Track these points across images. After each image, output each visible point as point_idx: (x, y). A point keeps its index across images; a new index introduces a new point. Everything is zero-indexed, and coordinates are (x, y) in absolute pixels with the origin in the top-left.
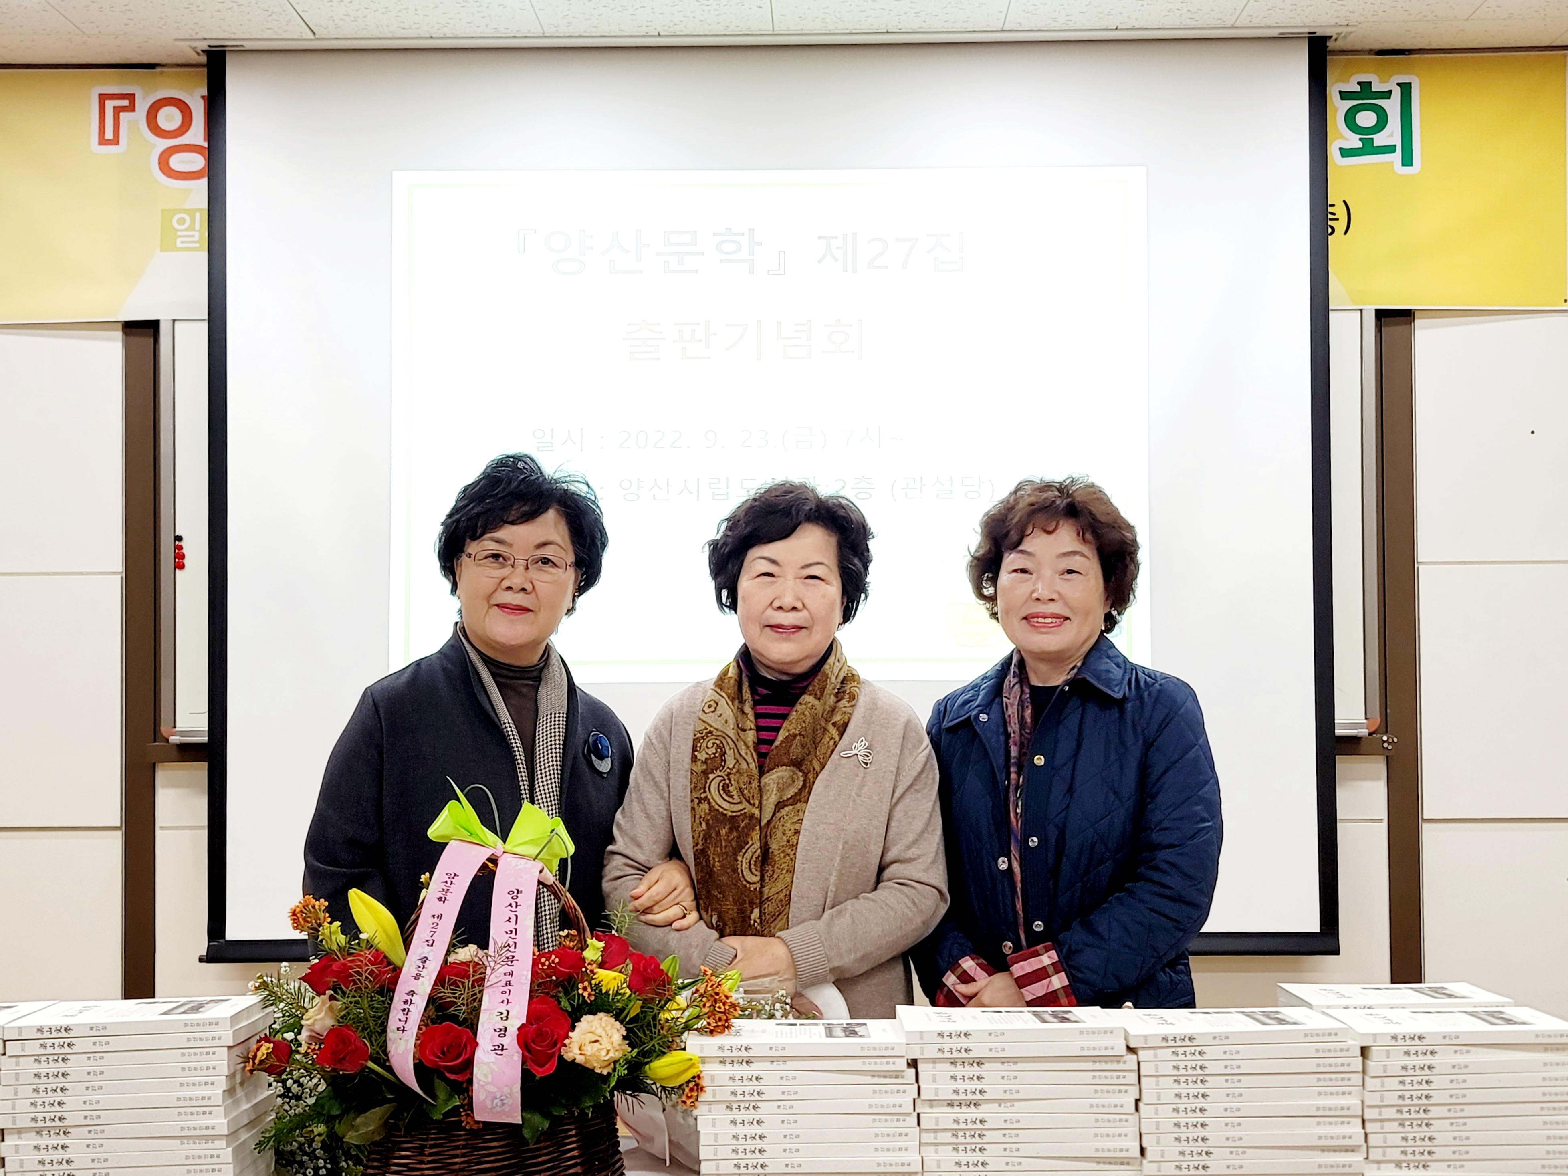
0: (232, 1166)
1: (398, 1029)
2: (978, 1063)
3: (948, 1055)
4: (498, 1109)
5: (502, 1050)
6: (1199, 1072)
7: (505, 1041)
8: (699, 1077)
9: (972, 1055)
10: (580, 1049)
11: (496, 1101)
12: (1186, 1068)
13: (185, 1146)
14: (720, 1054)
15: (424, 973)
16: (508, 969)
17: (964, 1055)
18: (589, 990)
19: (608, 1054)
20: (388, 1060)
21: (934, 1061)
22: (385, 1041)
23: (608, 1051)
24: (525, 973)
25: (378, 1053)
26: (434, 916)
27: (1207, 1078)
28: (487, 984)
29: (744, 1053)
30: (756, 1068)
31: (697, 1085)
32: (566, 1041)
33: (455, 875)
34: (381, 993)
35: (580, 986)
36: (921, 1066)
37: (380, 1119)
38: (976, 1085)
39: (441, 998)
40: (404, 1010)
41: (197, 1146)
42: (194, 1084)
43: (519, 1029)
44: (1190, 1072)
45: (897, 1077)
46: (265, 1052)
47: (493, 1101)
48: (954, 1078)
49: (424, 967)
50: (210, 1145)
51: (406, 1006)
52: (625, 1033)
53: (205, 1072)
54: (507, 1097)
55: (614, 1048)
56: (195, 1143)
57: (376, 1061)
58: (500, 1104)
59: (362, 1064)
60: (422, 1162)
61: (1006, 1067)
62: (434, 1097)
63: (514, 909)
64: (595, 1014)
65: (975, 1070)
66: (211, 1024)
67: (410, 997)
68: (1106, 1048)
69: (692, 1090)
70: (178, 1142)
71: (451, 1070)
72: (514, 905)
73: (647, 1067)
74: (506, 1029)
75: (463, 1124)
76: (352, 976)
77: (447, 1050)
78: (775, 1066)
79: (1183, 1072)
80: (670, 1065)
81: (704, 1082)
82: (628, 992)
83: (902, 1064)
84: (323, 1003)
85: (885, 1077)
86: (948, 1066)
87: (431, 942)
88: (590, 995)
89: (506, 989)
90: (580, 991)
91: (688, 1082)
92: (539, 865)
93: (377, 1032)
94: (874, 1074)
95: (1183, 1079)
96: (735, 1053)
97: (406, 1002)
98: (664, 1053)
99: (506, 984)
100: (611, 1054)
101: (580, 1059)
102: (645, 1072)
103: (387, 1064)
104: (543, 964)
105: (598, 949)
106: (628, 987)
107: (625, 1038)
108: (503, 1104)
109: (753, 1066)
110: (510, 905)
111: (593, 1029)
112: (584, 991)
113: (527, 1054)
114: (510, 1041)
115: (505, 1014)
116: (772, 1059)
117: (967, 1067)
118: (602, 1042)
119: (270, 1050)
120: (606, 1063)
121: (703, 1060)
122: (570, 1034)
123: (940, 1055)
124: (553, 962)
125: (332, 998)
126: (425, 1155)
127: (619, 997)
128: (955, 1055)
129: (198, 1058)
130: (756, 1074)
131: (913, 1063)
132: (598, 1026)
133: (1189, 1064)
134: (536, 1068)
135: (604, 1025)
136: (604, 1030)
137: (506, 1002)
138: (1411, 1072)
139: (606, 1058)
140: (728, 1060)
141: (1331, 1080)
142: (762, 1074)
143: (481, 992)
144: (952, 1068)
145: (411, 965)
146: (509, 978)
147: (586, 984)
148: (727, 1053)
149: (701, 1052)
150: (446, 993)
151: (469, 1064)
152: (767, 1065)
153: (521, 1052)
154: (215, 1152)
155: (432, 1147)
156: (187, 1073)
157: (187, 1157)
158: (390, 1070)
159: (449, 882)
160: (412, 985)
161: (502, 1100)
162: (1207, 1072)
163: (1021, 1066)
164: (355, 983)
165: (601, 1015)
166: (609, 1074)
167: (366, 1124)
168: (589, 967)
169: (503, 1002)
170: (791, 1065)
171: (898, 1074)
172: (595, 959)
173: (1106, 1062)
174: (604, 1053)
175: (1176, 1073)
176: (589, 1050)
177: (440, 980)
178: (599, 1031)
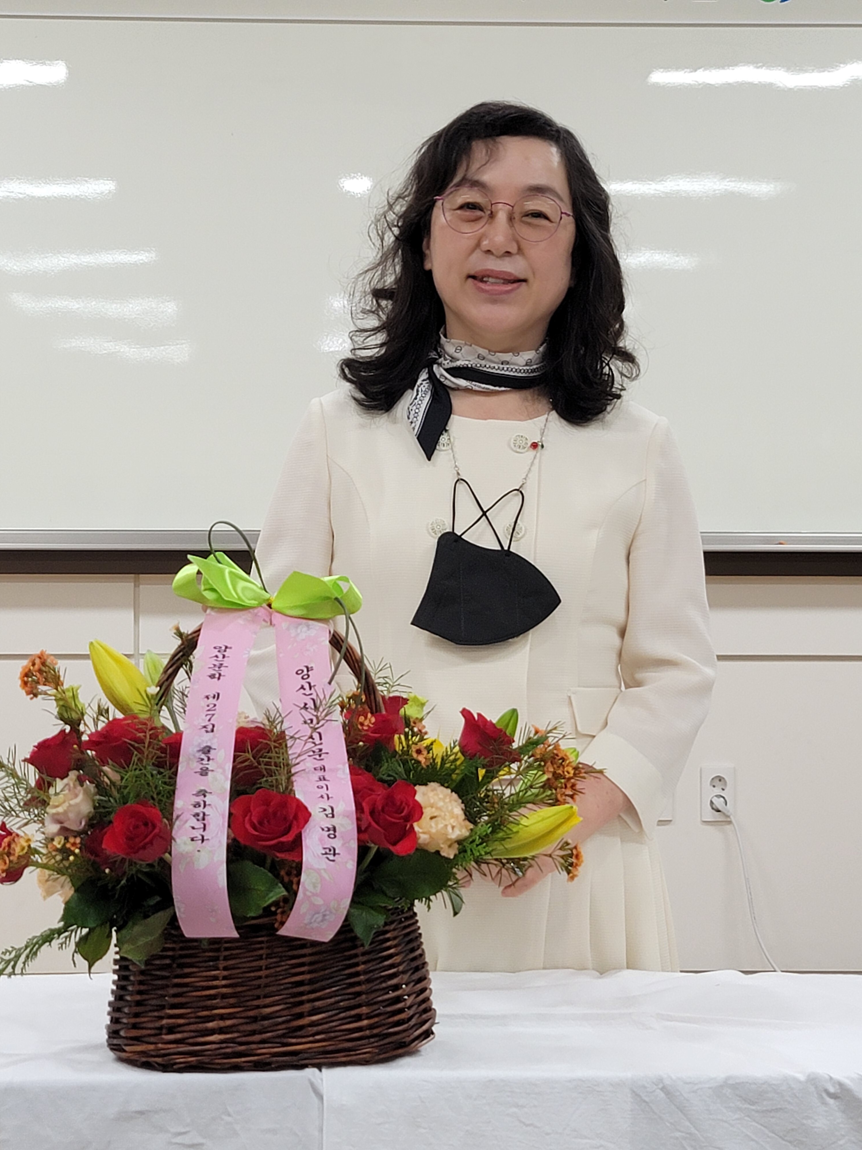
1: (191, 839)
5: (334, 854)
7: (336, 843)
11: (317, 914)
15: (211, 765)
26: (207, 697)
33: (226, 647)
40: (196, 815)
43: (351, 828)
47: (313, 916)
51: (198, 812)
67: (202, 798)
74: (334, 829)
87: (210, 727)
89: (321, 784)
97: (196, 805)
114: (344, 842)
115: (329, 811)
137: (326, 797)
159: (221, 656)
160: (200, 782)
169: (322, 797)
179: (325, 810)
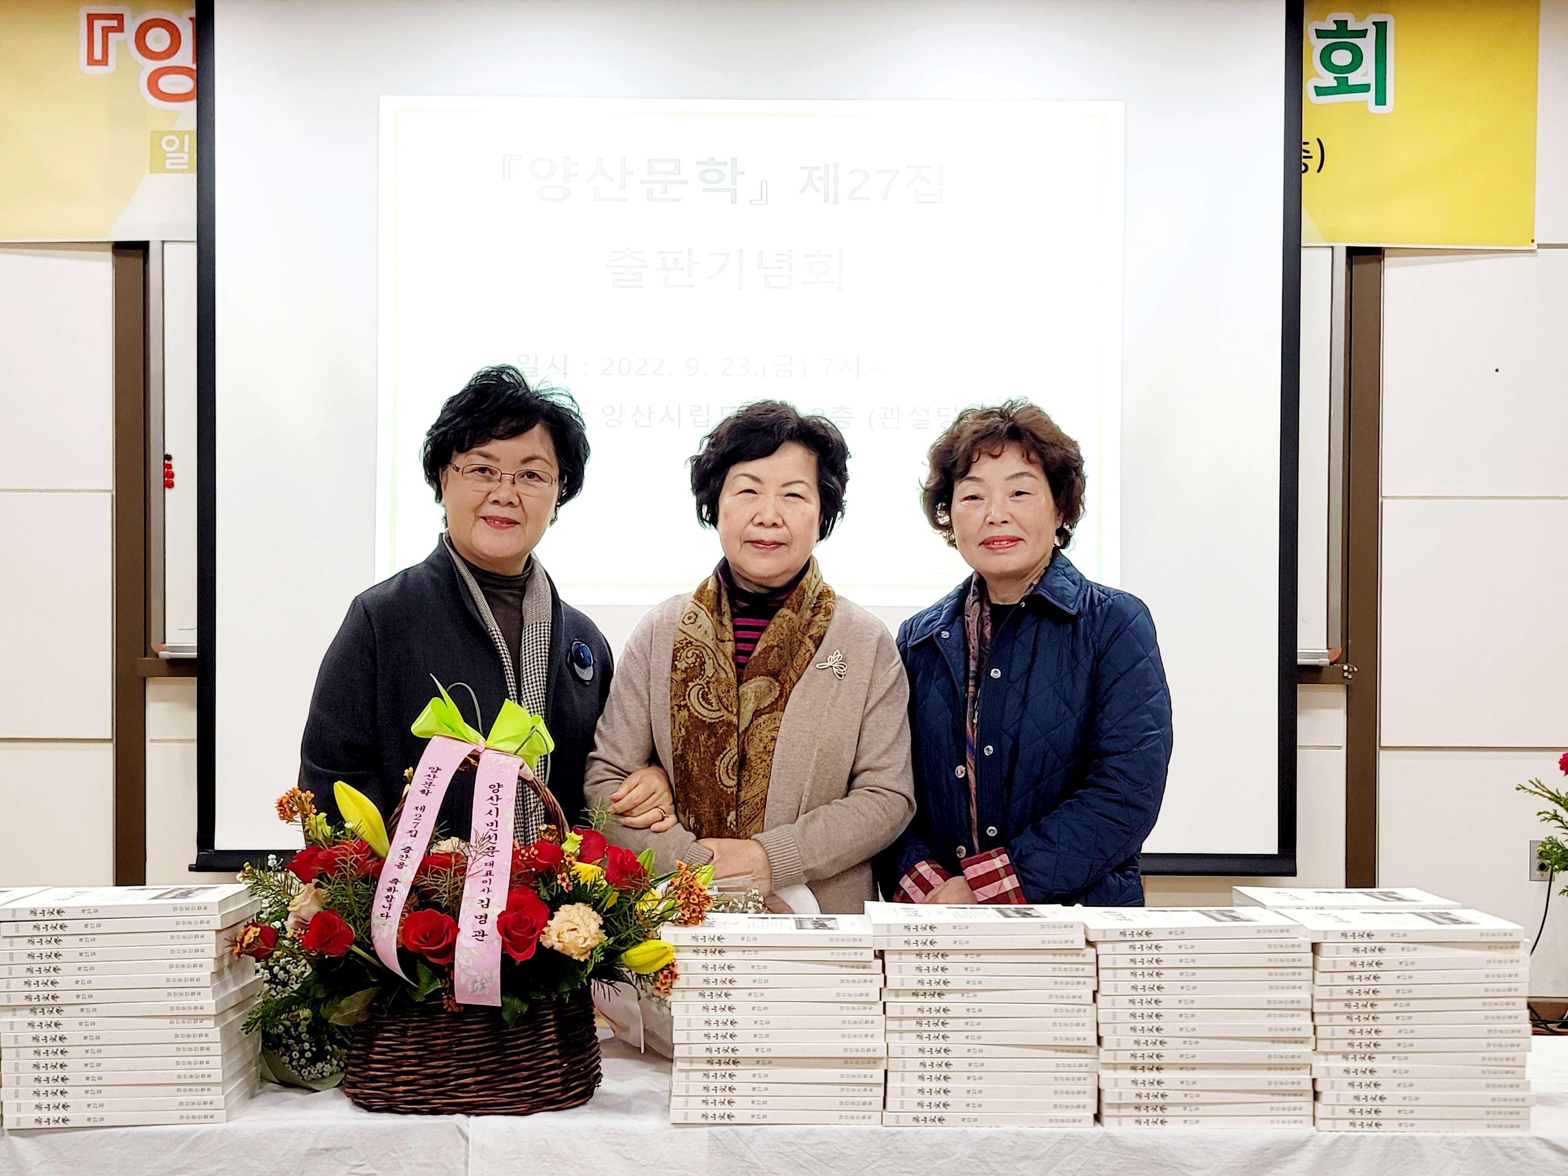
0: (220, 1045)
1: (382, 915)
2: (942, 955)
3: (914, 947)
4: (478, 992)
5: (483, 935)
6: (1155, 965)
7: (486, 928)
8: (673, 965)
9: (936, 946)
10: (558, 937)
11: (476, 985)
12: (1142, 961)
13: (175, 1025)
14: (694, 943)
15: (407, 862)
16: (488, 860)
17: (929, 947)
18: (567, 880)
19: (585, 941)
20: (372, 945)
21: (900, 952)
22: (369, 927)
23: (586, 939)
24: (505, 863)
25: (362, 938)
26: (417, 808)
27: (1162, 971)
28: (468, 873)
29: (717, 943)
30: (729, 957)
31: (671, 973)
32: (545, 929)
33: (438, 769)
34: (365, 880)
35: (559, 876)
36: (887, 957)
37: (364, 1002)
38: (940, 976)
39: (424, 886)
40: (388, 897)
41: (186, 1025)
42: (183, 966)
43: (499, 916)
44: (1146, 965)
45: (864, 967)
46: (253, 936)
47: (473, 985)
48: (919, 969)
49: (407, 857)
50: (198, 1024)
51: (390, 894)
52: (602, 923)
53: (193, 955)
54: (487, 981)
55: (591, 936)
56: (183, 1022)
57: (360, 945)
58: (480, 987)
59: (347, 948)
60: (404, 1044)
61: (969, 958)
62: (417, 980)
63: (495, 802)
64: (573, 904)
65: (940, 962)
66: (199, 908)
67: (394, 885)
68: (1066, 942)
69: (666, 977)
70: (168, 1021)
71: (433, 954)
72: (495, 798)
73: (623, 955)
74: (486, 916)
75: (445, 1007)
76: (338, 864)
77: (430, 935)
78: (747, 955)
79: (1139, 965)
80: (646, 952)
81: (677, 970)
82: (605, 883)
83: (869, 955)
84: (309, 891)
85: (853, 967)
86: (913, 957)
87: (414, 833)
88: (568, 885)
89: (487, 878)
90: (559, 882)
91: (662, 970)
92: (520, 761)
93: (362, 917)
94: (842, 964)
95: (1139, 972)
96: (708, 943)
97: (389, 890)
98: (640, 942)
99: (487, 874)
100: (588, 942)
101: (558, 947)
102: (621, 960)
103: (372, 949)
104: (523, 856)
105: (577, 841)
106: (605, 878)
107: (601, 927)
108: (483, 988)
109: (726, 955)
110: (492, 798)
111: (572, 918)
112: (563, 882)
113: (506, 939)
114: (491, 927)
115: (486, 902)
116: (745, 949)
117: (932, 959)
118: (579, 930)
119: (257, 934)
120: (583, 951)
121: (678, 949)
122: (549, 922)
123: (906, 947)
124: (533, 853)
125: (317, 886)
126: (407, 1037)
127: (596, 888)
128: (921, 947)
129: (187, 941)
130: (728, 963)
131: (880, 955)
132: (576, 915)
133: (1145, 957)
134: (515, 953)
135: (581, 914)
136: (582, 918)
137: (486, 890)
138: (1359, 968)
139: (584, 946)
140: (702, 949)
141: (1282, 974)
142: (734, 963)
143: (463, 881)
144: (918, 959)
145: (395, 855)
146: (489, 868)
147: (565, 874)
148: (701, 943)
149: (676, 940)
150: (428, 880)
151: (450, 949)
152: (739, 955)
153: (501, 938)
154: (204, 1032)
155: (414, 1028)
156: (176, 955)
157: (177, 1036)
158: (374, 954)
159: (432, 776)
160: (396, 873)
161: (482, 984)
162: (1162, 965)
163: (983, 958)
164: (340, 871)
165: (579, 905)
166: (586, 961)
167: (349, 1007)
168: (568, 859)
169: (484, 890)
170: (762, 954)
171: (865, 965)
172: (573, 851)
173: (1066, 955)
174: (581, 940)
175: (1132, 965)
176: (567, 937)
177: (423, 869)
178: (577, 920)
179: (483, 901)
